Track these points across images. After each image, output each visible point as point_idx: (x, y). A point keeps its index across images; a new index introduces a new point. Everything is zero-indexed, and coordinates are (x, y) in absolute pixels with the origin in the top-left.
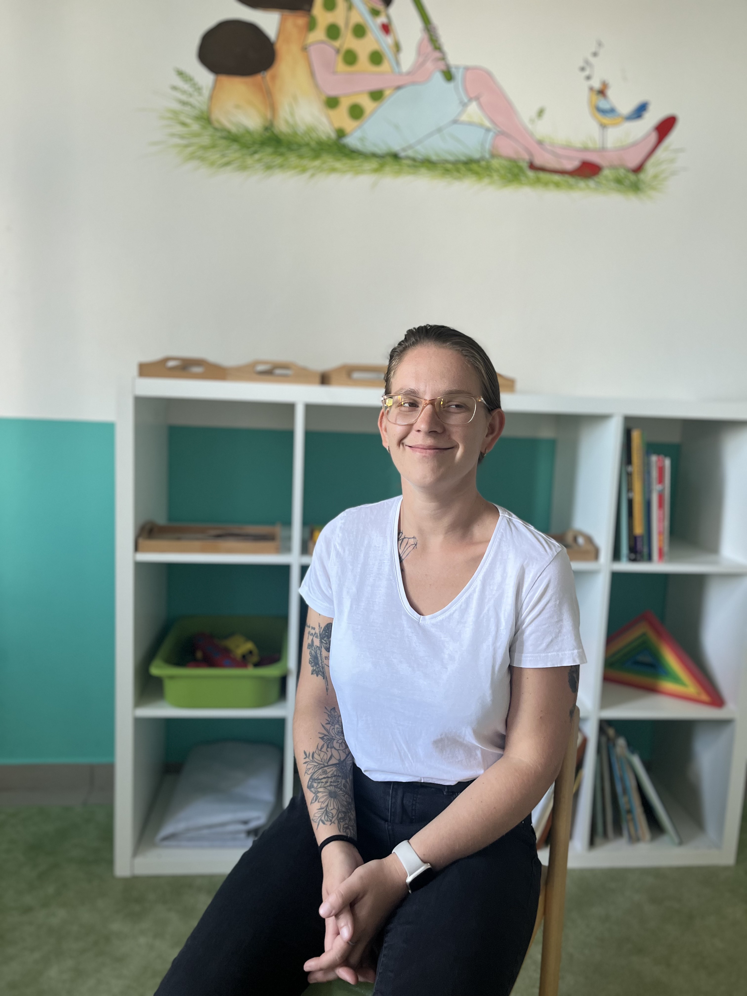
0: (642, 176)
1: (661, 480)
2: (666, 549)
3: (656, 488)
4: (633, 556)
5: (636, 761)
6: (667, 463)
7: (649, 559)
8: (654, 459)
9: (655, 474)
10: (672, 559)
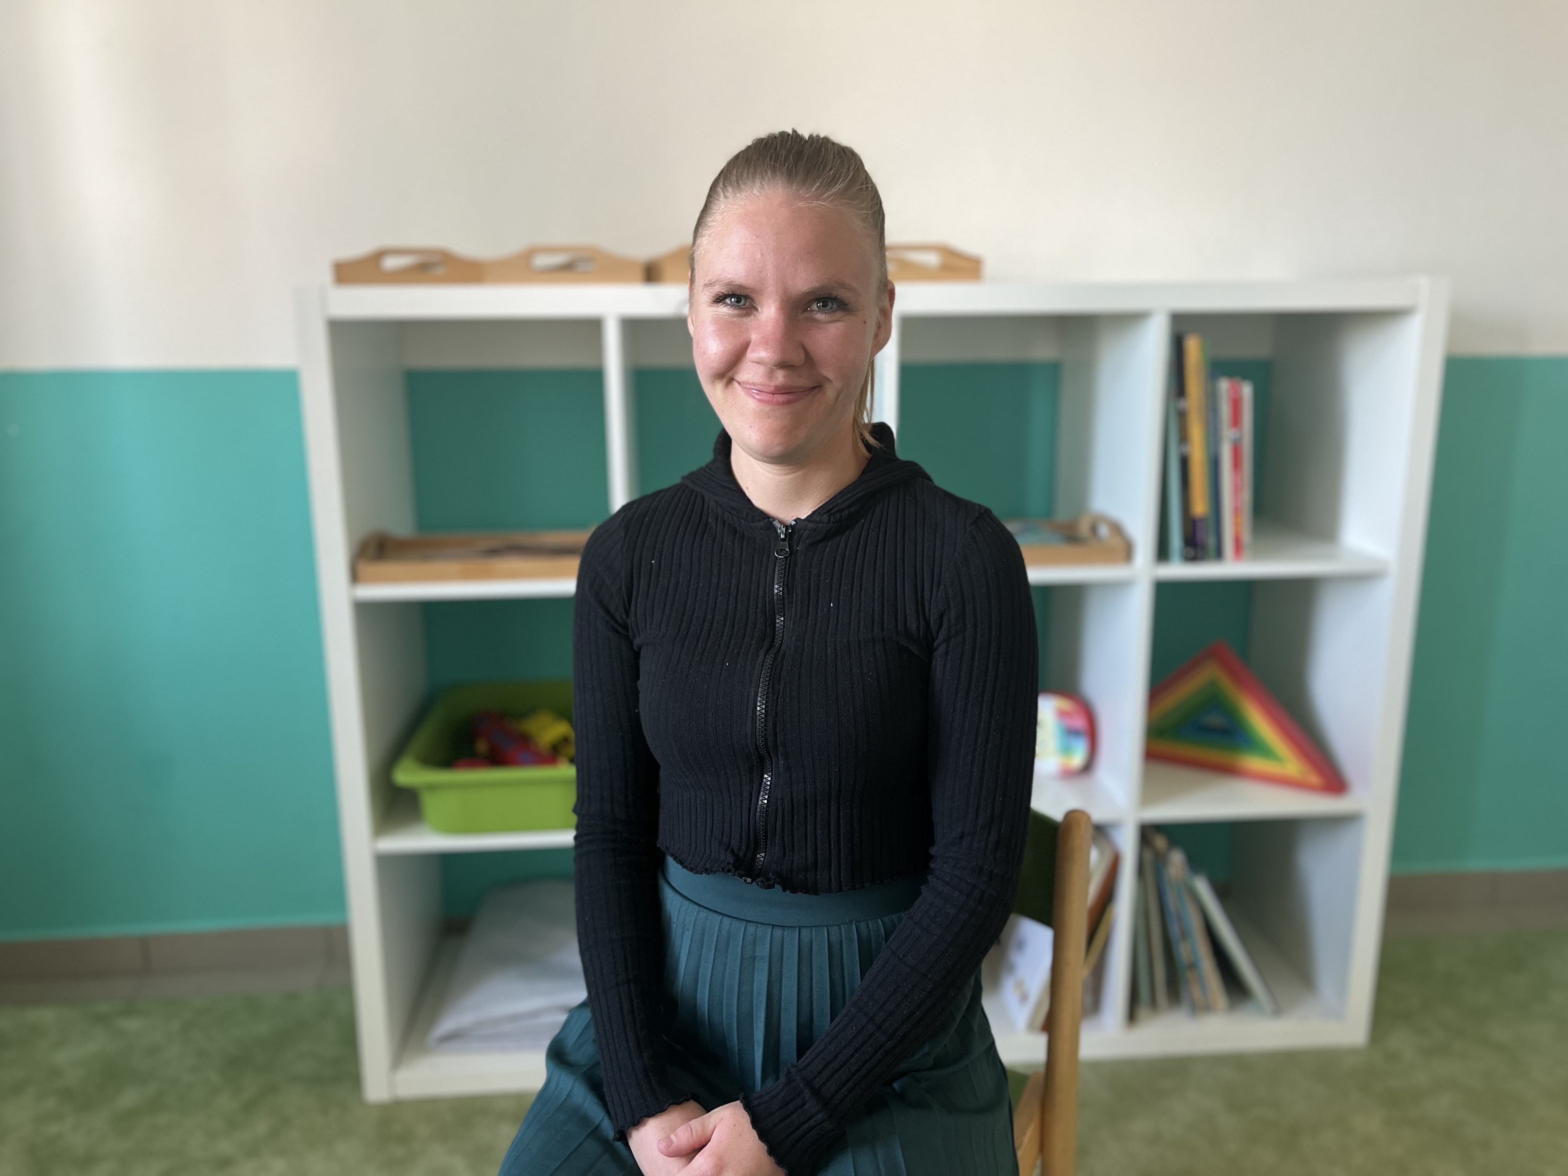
1: (1236, 421)
2: (1246, 537)
3: (1228, 434)
4: (1192, 552)
5: (1202, 887)
6: (1247, 391)
7: (1219, 554)
8: (1224, 385)
9: (1225, 410)
10: (1258, 554)
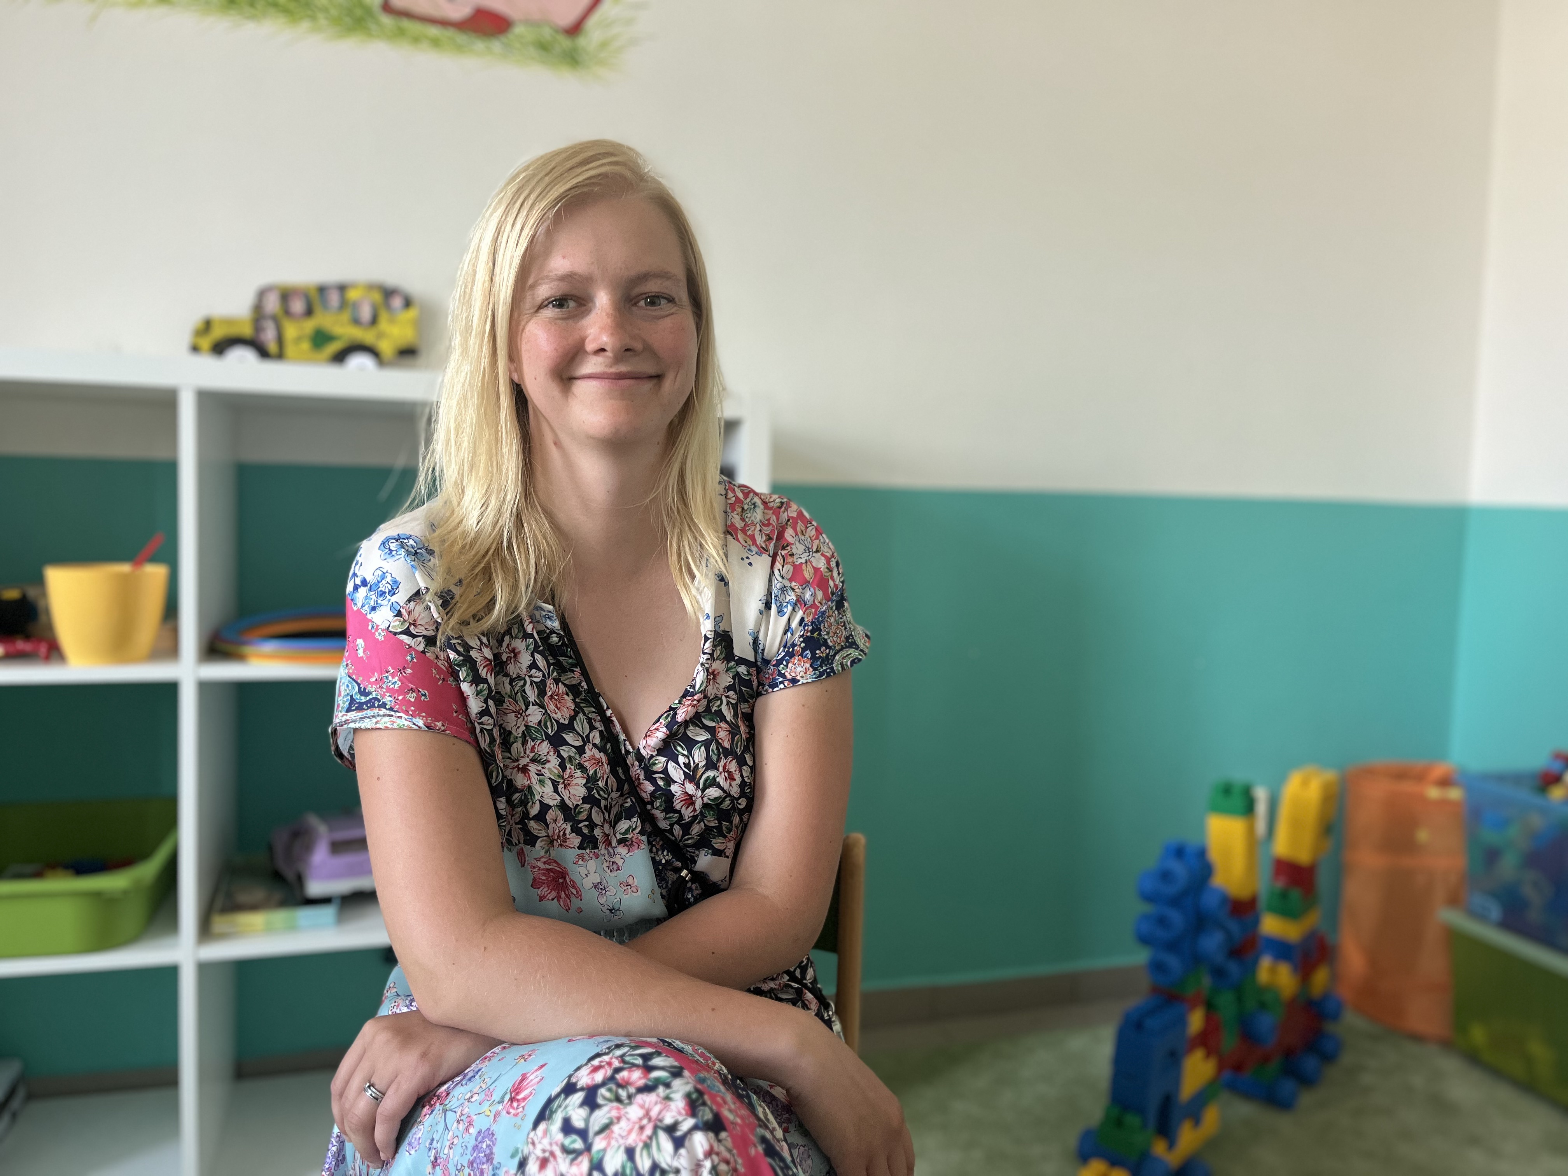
0: (581, 41)
